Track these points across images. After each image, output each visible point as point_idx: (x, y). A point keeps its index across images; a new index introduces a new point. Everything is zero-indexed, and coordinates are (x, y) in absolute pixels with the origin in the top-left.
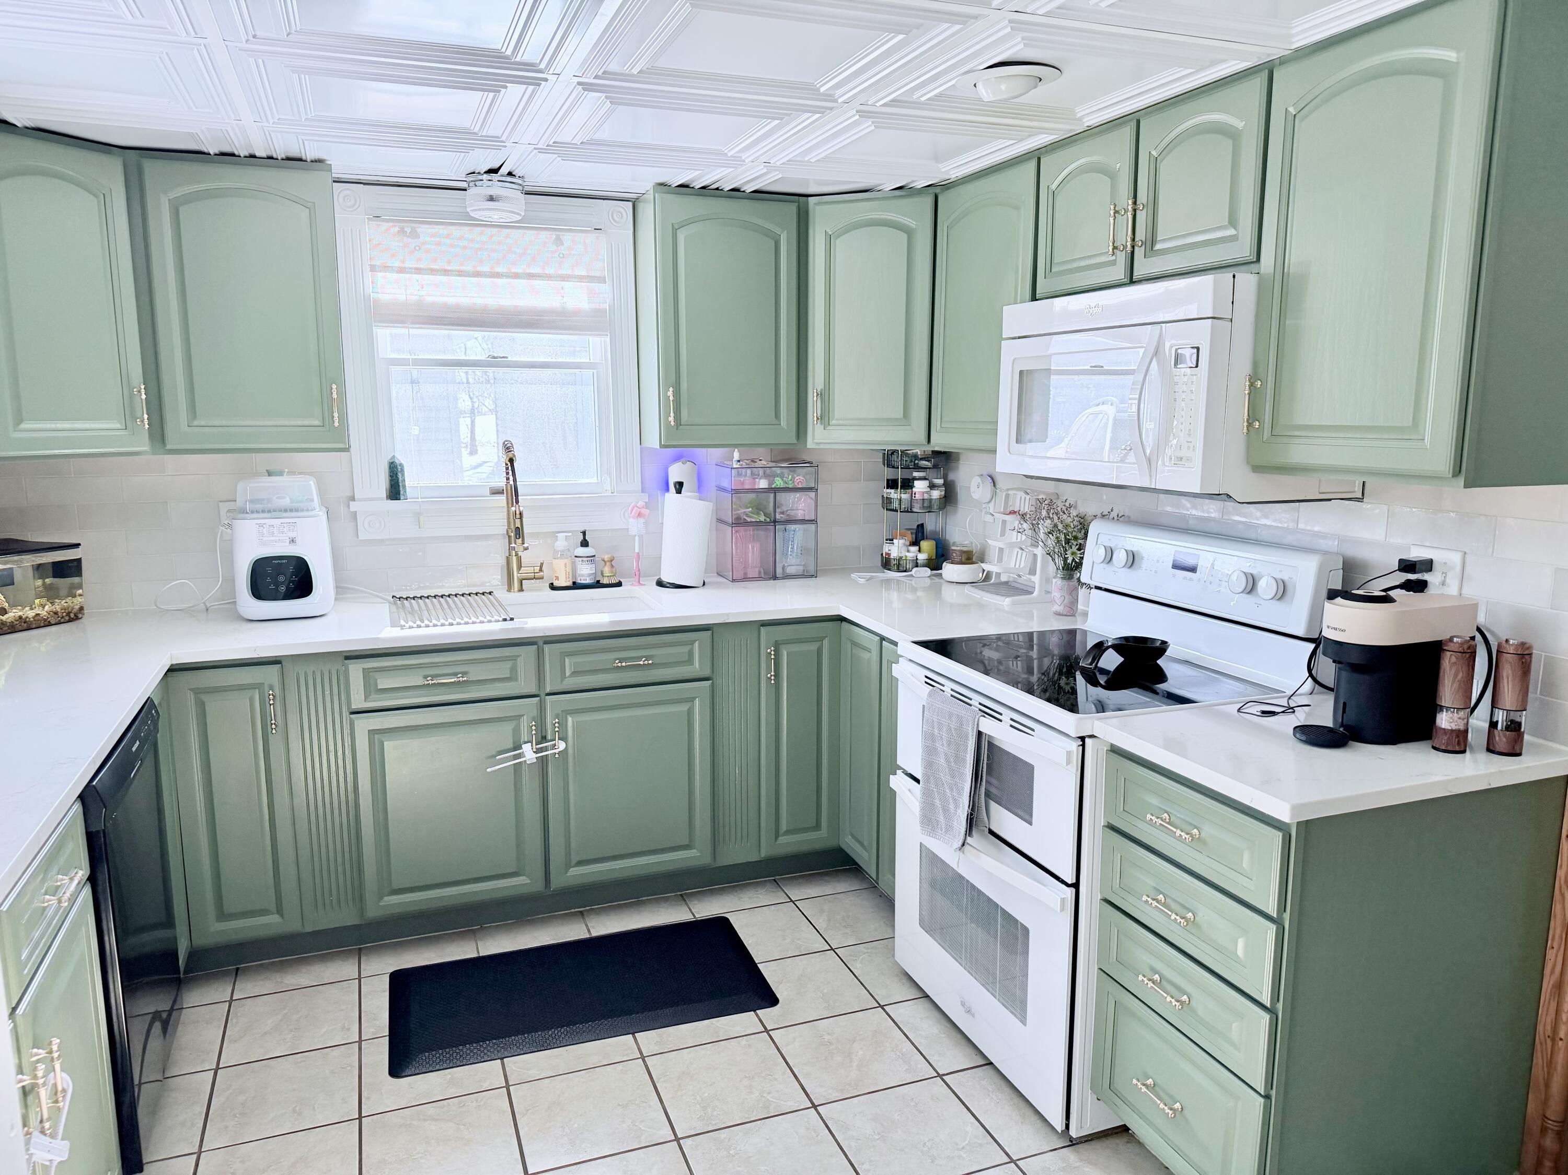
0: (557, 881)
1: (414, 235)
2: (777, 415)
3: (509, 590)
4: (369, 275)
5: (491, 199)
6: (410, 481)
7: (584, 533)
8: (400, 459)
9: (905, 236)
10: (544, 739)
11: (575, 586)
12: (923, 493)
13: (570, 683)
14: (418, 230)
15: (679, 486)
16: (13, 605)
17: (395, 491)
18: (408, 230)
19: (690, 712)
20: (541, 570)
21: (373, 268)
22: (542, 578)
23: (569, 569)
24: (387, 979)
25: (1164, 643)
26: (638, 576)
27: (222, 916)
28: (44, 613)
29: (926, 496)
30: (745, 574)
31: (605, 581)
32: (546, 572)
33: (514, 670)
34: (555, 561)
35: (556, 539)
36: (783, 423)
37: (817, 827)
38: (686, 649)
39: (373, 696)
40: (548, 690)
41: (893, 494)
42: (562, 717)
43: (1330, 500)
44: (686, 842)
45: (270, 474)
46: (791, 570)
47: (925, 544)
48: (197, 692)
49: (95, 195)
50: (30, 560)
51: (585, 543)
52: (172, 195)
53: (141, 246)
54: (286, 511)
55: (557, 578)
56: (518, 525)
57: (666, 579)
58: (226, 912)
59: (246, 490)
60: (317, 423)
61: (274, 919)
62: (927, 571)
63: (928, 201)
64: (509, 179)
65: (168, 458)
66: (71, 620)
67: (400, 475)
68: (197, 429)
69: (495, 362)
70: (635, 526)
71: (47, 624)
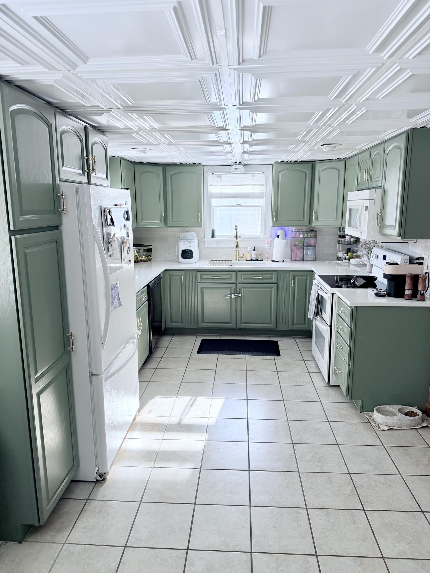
0: (238, 327)
1: (220, 177)
2: (304, 218)
3: (236, 260)
4: (210, 187)
5: (236, 169)
6: (216, 234)
7: (254, 247)
8: (215, 229)
9: (338, 171)
10: (237, 293)
11: (252, 260)
12: (348, 239)
13: (243, 281)
14: (222, 176)
15: (278, 236)
16: (139, 257)
17: (213, 237)
18: (219, 176)
19: (271, 291)
20: (243, 256)
21: (211, 185)
22: (244, 258)
23: (250, 256)
24: (201, 340)
25: (377, 277)
26: (267, 259)
27: (171, 322)
28: (145, 259)
29: (349, 240)
30: (296, 259)
31: (259, 259)
32: (245, 257)
33: (231, 277)
34: (247, 254)
35: (248, 248)
36: (305, 220)
37: (304, 324)
38: (271, 275)
39: (202, 280)
40: (238, 282)
41: (340, 239)
42: (241, 289)
43: (408, 242)
44: (269, 322)
45: (187, 232)
46: (308, 259)
47: (349, 254)
48: (170, 276)
49: (157, 175)
50: (143, 248)
51: (254, 250)
52: (171, 173)
53: (165, 186)
54: (189, 240)
55: (247, 258)
56: (237, 244)
57: (273, 260)
58: (172, 321)
59: (182, 235)
60: (196, 221)
61: (181, 324)
62: (348, 261)
63: (344, 162)
64: (240, 164)
65: (169, 228)
66: (149, 261)
67: (214, 233)
68: (174, 222)
69: (238, 206)
70: (267, 246)
71: (145, 261)
